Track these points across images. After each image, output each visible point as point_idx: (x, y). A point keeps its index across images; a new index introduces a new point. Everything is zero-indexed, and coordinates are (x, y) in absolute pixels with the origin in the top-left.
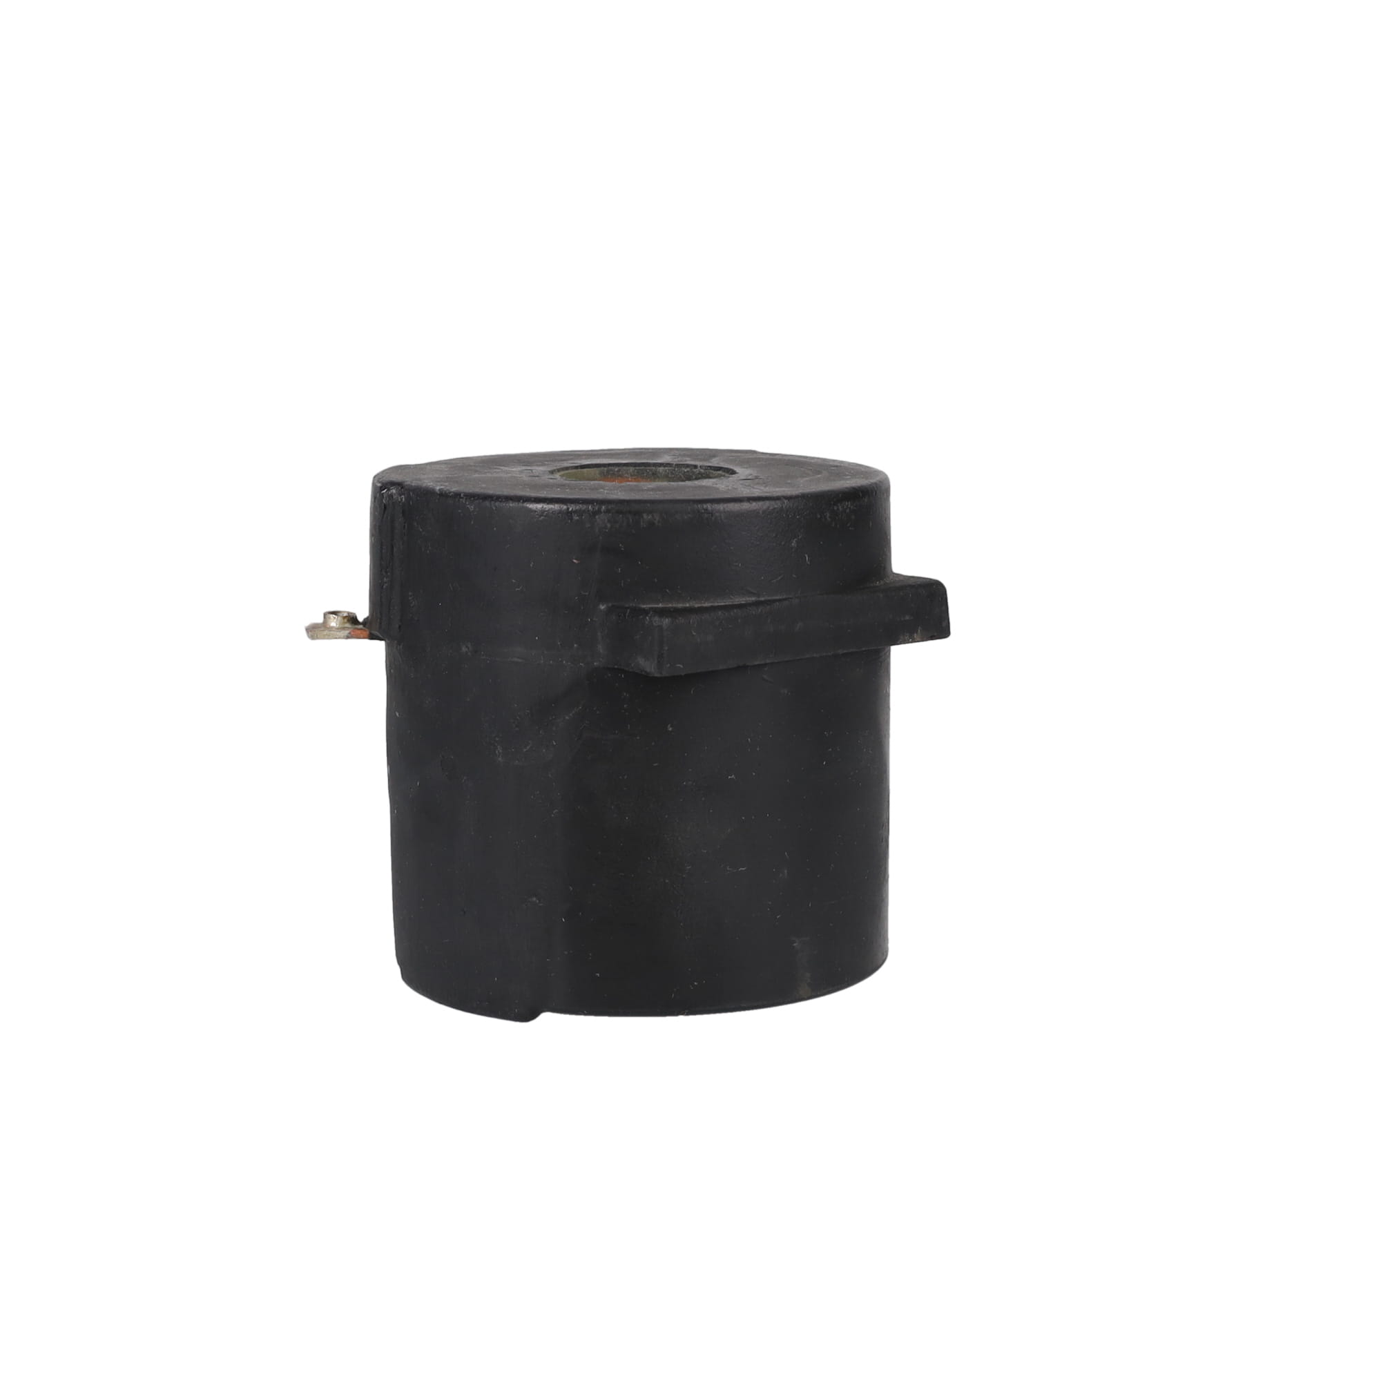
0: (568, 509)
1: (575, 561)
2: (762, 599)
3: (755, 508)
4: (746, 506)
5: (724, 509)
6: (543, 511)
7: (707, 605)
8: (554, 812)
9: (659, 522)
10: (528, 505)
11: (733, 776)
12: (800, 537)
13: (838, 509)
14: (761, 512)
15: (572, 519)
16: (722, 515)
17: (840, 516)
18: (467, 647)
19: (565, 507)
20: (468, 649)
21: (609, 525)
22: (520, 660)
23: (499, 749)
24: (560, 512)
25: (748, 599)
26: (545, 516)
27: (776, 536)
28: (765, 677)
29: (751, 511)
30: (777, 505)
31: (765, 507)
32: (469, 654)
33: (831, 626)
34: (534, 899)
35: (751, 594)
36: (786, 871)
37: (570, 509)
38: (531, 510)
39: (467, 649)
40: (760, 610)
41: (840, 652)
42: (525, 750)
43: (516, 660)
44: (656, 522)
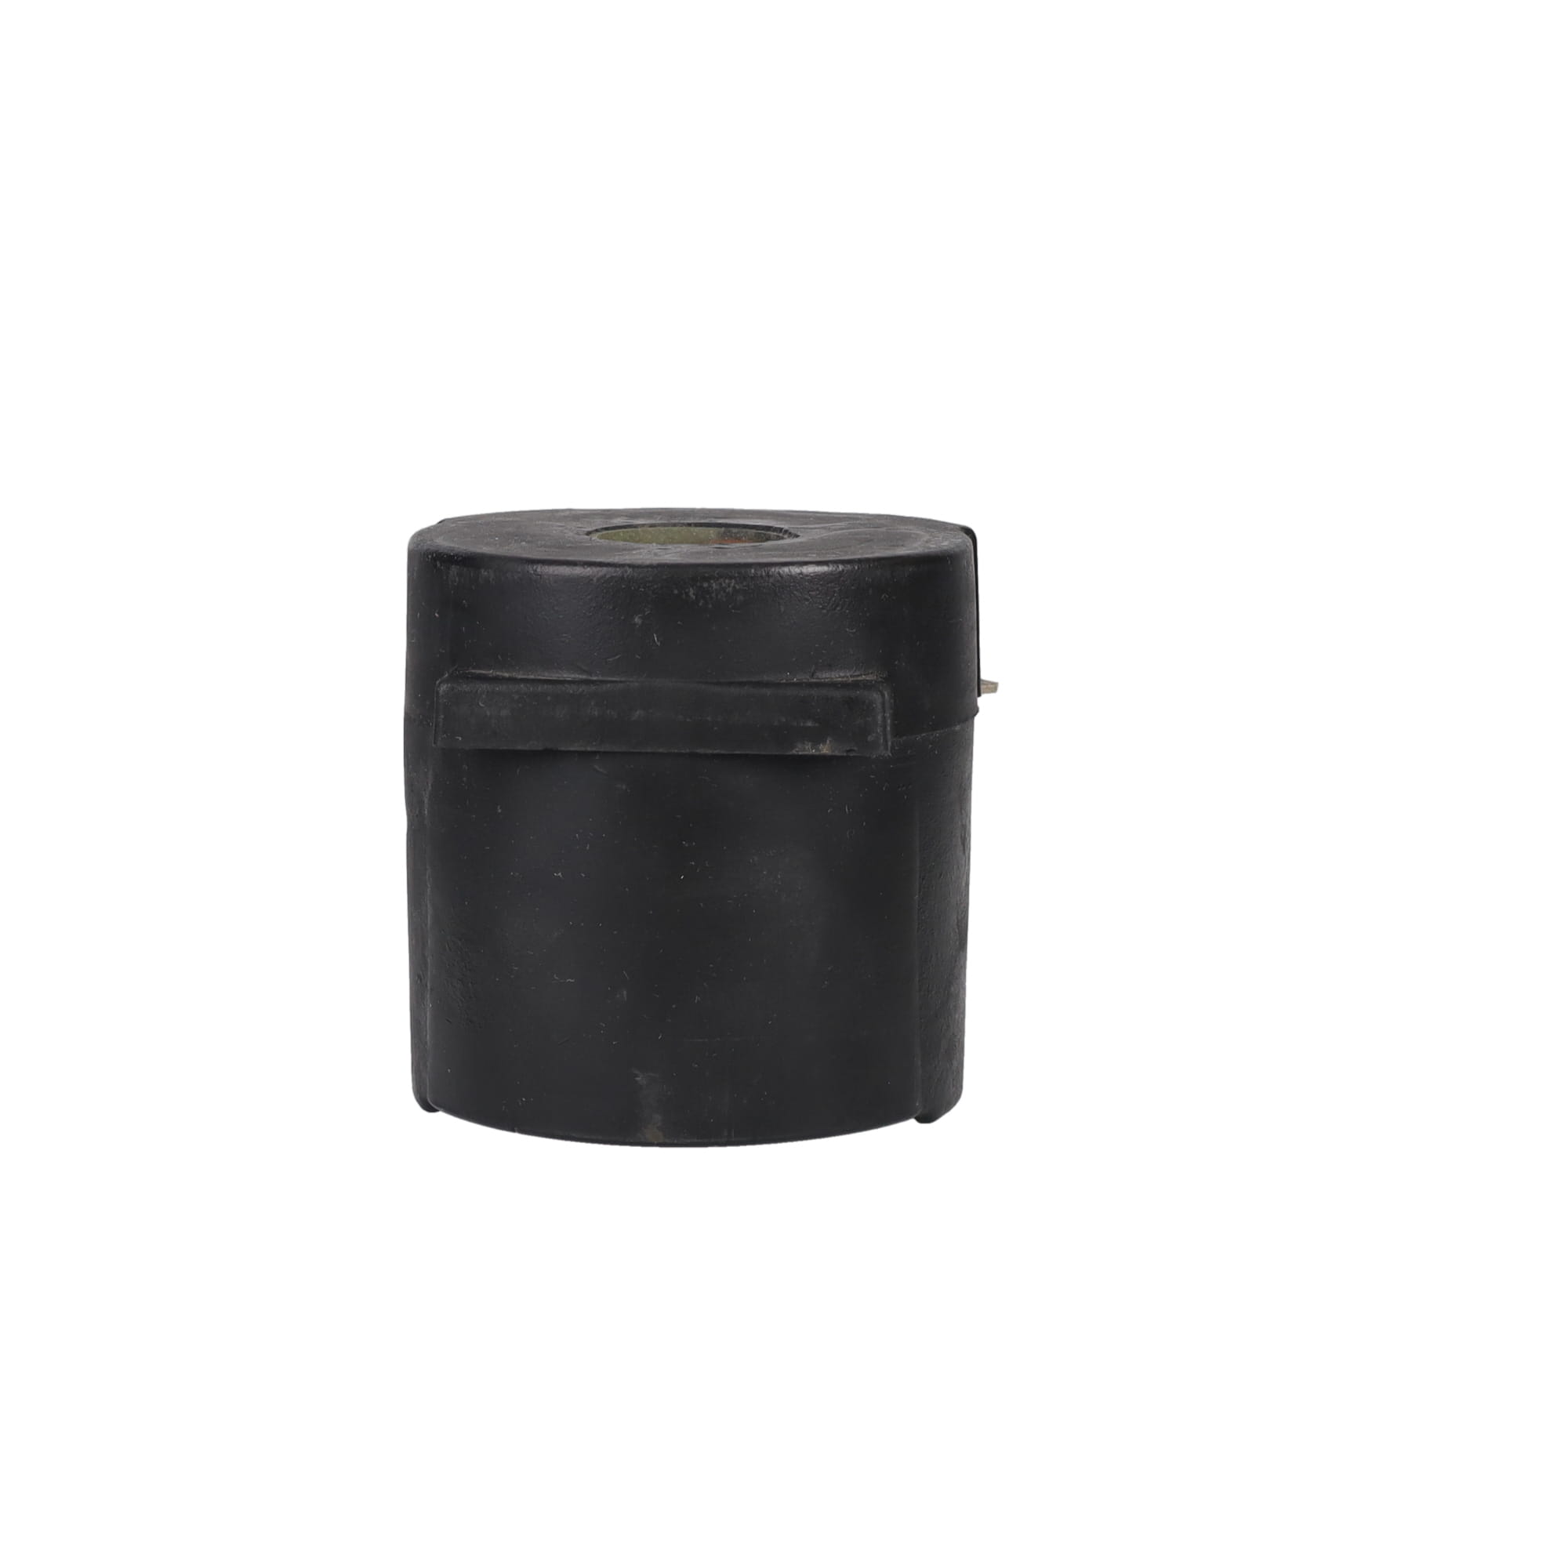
2: (595, 678)
3: (588, 574)
4: (578, 571)
5: (554, 571)
7: (506, 675)
9: (493, 579)
11: (560, 874)
12: (646, 613)
13: (710, 586)
14: (595, 579)
16: (551, 579)
17: (714, 595)
21: (456, 579)
25: (577, 676)
27: (614, 608)
28: (596, 767)
29: (582, 577)
30: (619, 571)
31: (600, 574)
33: (688, 720)
35: (584, 672)
36: (625, 993)
40: (581, 690)
41: (701, 751)
44: (491, 580)
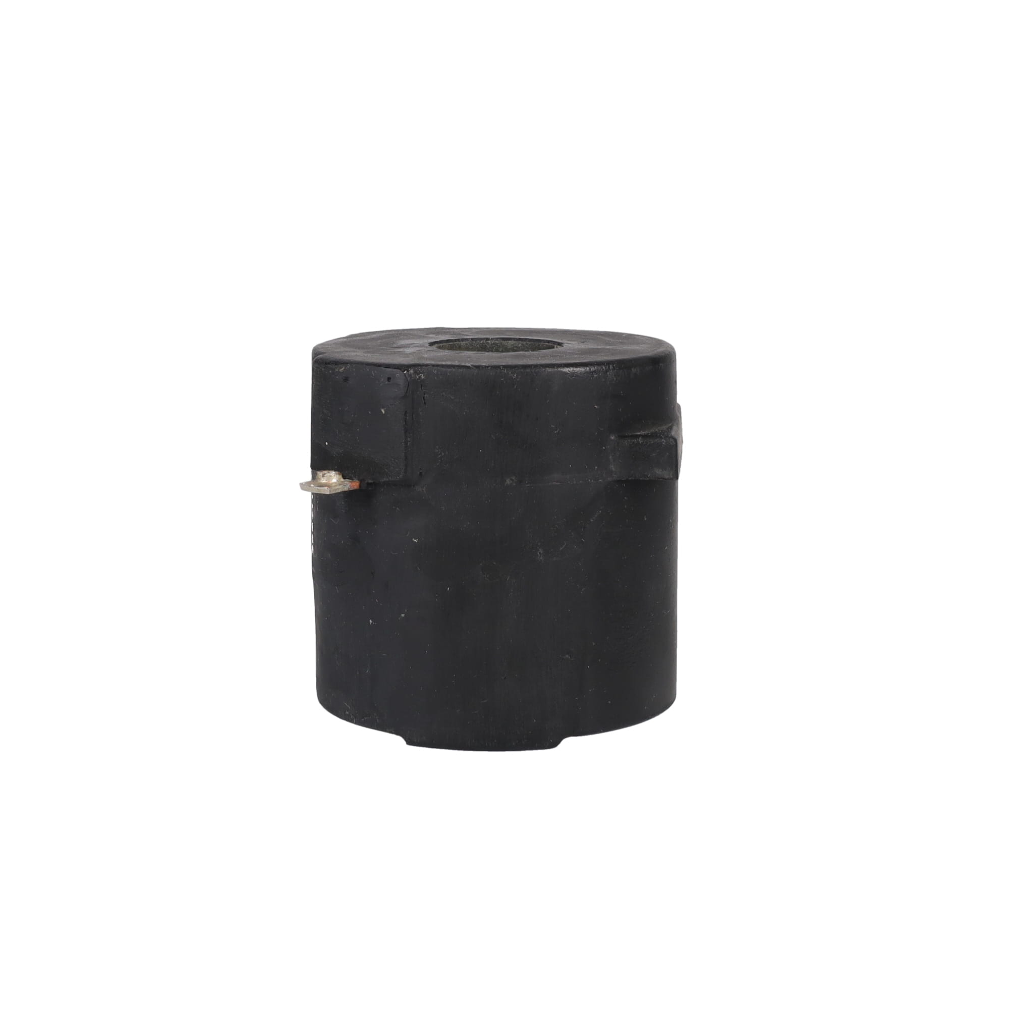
0: (590, 369)
1: (596, 407)
6: (573, 374)
8: (583, 590)
10: (562, 370)
15: (593, 377)
18: (511, 480)
19: (588, 369)
20: (513, 480)
21: (615, 379)
22: (558, 483)
23: (541, 551)
24: (586, 372)
26: (575, 376)
32: (514, 484)
34: (567, 656)
37: (592, 370)
38: (566, 373)
39: (511, 482)
42: (561, 549)
43: (555, 483)
